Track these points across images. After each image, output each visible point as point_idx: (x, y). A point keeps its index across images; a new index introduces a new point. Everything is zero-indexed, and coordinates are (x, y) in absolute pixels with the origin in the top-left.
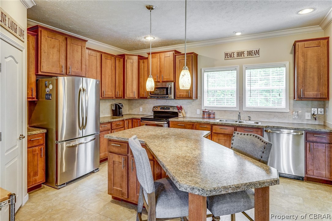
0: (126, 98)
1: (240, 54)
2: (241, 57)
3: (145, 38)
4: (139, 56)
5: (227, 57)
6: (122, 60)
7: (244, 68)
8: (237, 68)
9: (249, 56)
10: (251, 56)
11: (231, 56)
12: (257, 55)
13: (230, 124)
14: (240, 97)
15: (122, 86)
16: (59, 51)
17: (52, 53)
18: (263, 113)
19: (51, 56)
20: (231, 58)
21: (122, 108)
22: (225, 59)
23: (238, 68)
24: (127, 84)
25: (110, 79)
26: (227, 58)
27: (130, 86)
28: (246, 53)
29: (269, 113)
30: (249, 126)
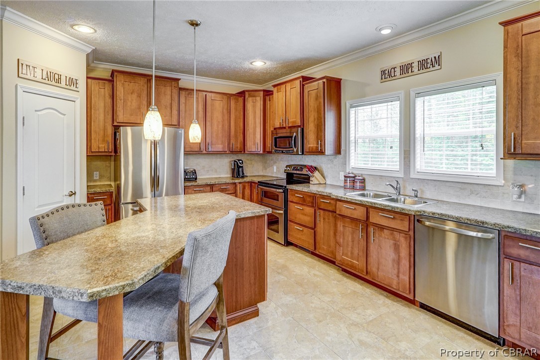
0: (246, 152)
1: (406, 69)
2: (407, 75)
3: (251, 63)
4: (264, 91)
5: (383, 76)
6: (241, 99)
7: (412, 94)
8: (400, 95)
9: (421, 71)
10: (425, 70)
11: (390, 75)
12: (437, 67)
13: (358, 200)
14: (405, 151)
15: (242, 135)
16: (139, 96)
17: (130, 99)
18: (448, 184)
19: (129, 104)
20: (391, 78)
21: (242, 167)
22: (382, 81)
23: (402, 96)
24: (248, 133)
25: (220, 126)
26: (384, 80)
27: (252, 136)
28: (415, 65)
29: (460, 186)
30: (387, 208)
